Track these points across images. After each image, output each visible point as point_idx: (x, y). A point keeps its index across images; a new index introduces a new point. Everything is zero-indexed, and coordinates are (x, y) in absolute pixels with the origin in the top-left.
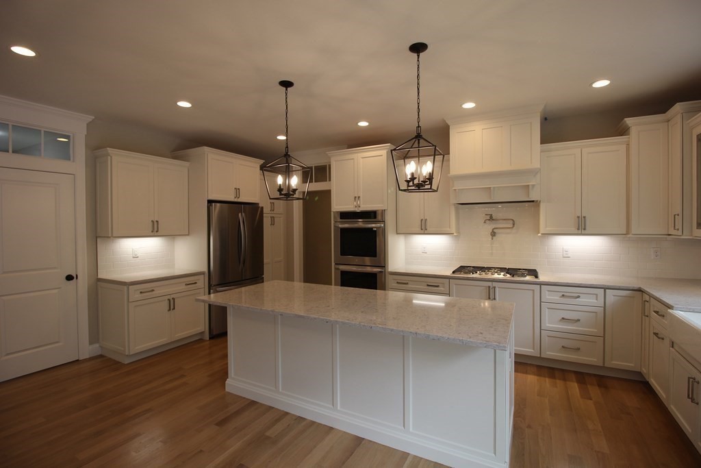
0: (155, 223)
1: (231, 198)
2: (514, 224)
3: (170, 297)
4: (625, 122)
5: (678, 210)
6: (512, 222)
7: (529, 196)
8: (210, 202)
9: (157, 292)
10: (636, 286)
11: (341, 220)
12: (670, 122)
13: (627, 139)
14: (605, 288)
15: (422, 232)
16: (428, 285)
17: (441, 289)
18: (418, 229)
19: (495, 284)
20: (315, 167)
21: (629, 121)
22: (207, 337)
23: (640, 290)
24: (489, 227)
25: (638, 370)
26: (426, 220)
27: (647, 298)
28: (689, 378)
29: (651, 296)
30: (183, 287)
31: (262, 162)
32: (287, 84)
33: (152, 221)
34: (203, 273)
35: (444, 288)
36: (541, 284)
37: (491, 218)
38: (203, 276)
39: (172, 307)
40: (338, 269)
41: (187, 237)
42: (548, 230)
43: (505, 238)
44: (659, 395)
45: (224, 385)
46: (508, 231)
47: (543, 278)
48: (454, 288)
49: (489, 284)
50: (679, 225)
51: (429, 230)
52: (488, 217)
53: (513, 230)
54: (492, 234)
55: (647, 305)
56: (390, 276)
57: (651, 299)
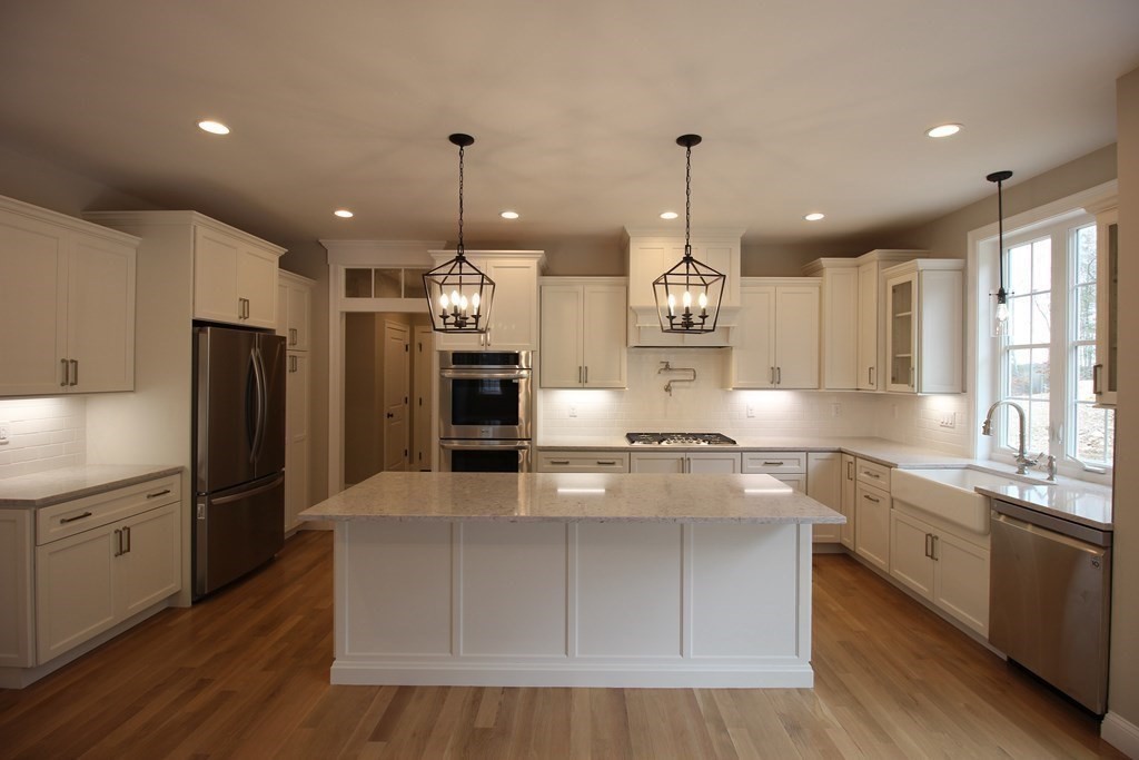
0: (71, 366)
1: (231, 316)
2: (695, 376)
3: (120, 526)
4: (819, 262)
5: (873, 364)
6: (692, 373)
7: (728, 341)
8: (199, 324)
9: (98, 517)
10: (837, 447)
11: (453, 366)
12: (860, 267)
13: (819, 282)
14: (808, 451)
15: (581, 385)
16: (599, 463)
17: (618, 466)
18: (575, 382)
19: (689, 454)
20: (376, 271)
21: (825, 261)
22: (187, 601)
23: (840, 451)
24: (664, 379)
25: (838, 541)
26: (587, 368)
27: (851, 459)
28: (927, 535)
29: (856, 456)
30: (143, 503)
31: (283, 251)
32: (461, 140)
33: (63, 361)
34: (178, 471)
35: (622, 464)
36: (742, 451)
37: (668, 367)
38: (179, 475)
39: (125, 547)
40: (443, 447)
41: (132, 396)
42: (742, 383)
43: (680, 392)
44: (876, 564)
45: (327, 674)
46: (687, 384)
47: (740, 444)
48: (635, 463)
49: (682, 455)
50: (874, 380)
51: (591, 382)
52: (663, 366)
53: (693, 384)
54: (668, 389)
55: (852, 466)
56: (540, 453)
57: (858, 460)
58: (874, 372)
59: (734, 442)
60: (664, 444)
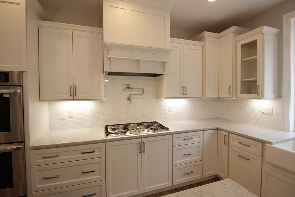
2: (143, 91)
4: (204, 33)
6: (142, 90)
7: (164, 70)
10: (216, 127)
12: (220, 39)
13: (202, 44)
14: (203, 131)
15: (72, 98)
16: (83, 153)
17: (97, 153)
18: (67, 96)
19: (143, 140)
23: (217, 129)
24: (127, 93)
25: (216, 174)
26: (75, 86)
27: (226, 134)
29: (229, 132)
35: (100, 151)
36: (172, 134)
37: (128, 87)
42: (168, 95)
43: (137, 101)
46: (139, 96)
47: (171, 130)
49: (139, 141)
50: (231, 92)
51: (79, 96)
52: (126, 86)
53: (142, 96)
54: (129, 99)
55: (227, 138)
56: (32, 151)
57: (231, 135)
58: (231, 89)
59: (168, 129)
60: (128, 134)
